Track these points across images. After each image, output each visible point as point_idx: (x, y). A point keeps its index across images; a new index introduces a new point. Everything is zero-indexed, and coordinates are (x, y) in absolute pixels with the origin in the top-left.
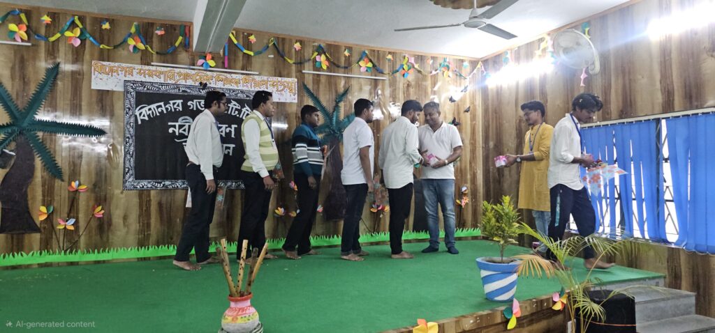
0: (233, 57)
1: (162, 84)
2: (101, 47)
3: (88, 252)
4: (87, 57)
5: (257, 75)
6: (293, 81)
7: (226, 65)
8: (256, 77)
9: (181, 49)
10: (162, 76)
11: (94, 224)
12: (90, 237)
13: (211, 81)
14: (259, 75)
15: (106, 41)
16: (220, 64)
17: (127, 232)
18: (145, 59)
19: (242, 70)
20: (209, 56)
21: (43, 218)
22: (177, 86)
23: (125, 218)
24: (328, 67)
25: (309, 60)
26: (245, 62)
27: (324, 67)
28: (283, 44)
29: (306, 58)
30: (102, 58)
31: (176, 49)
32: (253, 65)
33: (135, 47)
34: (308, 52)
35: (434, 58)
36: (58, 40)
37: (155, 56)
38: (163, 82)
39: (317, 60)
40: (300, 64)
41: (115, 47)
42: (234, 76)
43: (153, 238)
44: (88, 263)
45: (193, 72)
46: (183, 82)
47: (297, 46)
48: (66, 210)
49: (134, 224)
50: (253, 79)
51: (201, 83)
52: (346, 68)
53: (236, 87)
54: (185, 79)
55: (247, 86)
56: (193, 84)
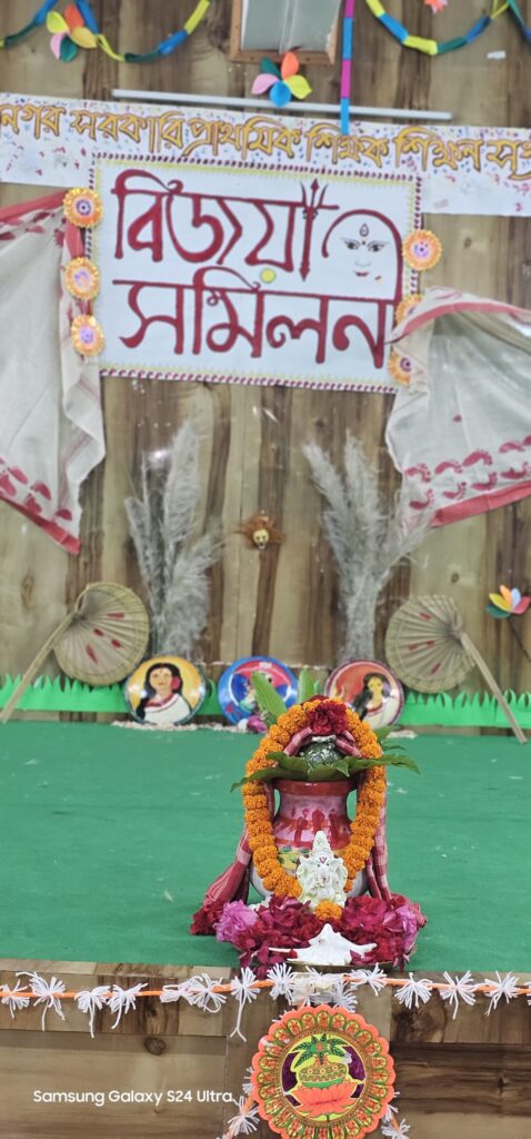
0: (367, 65)
5: (448, 122)
7: (345, 89)
8: (442, 130)
9: (202, 41)
10: (144, 134)
13: (295, 149)
14: (455, 120)
16: (326, 88)
18: (96, 81)
19: (399, 105)
20: (290, 63)
26: (406, 79)
31: (188, 39)
32: (432, 88)
33: (67, 42)
37: (125, 70)
38: (144, 149)
41: (11, 41)
42: (369, 128)
45: (239, 118)
46: (205, 154)
50: (433, 138)
53: (373, 168)
54: (214, 142)
55: (411, 163)
56: (238, 158)
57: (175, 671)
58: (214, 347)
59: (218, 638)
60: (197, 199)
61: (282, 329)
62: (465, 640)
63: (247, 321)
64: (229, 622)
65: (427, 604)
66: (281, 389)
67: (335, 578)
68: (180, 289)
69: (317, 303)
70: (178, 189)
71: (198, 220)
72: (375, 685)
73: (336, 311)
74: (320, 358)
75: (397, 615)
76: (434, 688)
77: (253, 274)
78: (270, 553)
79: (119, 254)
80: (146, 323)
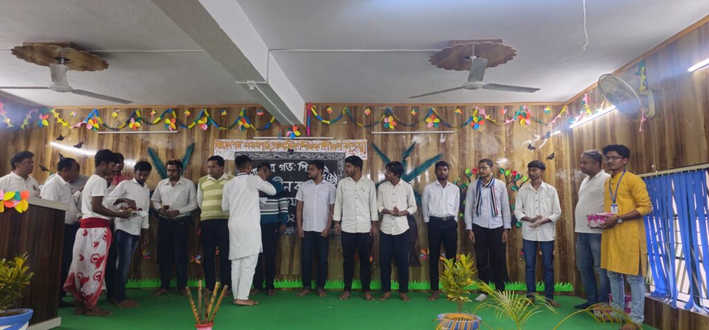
0: (314, 127)
1: (261, 153)
2: (221, 128)
4: (212, 137)
5: (333, 139)
6: (363, 142)
7: (308, 134)
8: (332, 141)
9: (275, 124)
10: (261, 147)
13: (297, 148)
14: (335, 139)
15: (224, 124)
16: (304, 133)
18: (250, 135)
19: (322, 136)
20: (295, 128)
22: (271, 153)
24: (395, 127)
25: (378, 122)
26: (324, 130)
27: (392, 127)
28: (355, 111)
29: (376, 121)
30: (221, 137)
31: (271, 125)
32: (330, 132)
33: (242, 126)
34: (377, 116)
35: (508, 107)
36: (194, 127)
37: (256, 132)
38: (261, 150)
39: (386, 121)
40: (370, 126)
41: (230, 128)
42: (314, 142)
45: (284, 141)
46: (276, 150)
47: (367, 111)
51: (289, 150)
52: (412, 126)
53: (316, 151)
54: (278, 147)
55: (325, 149)
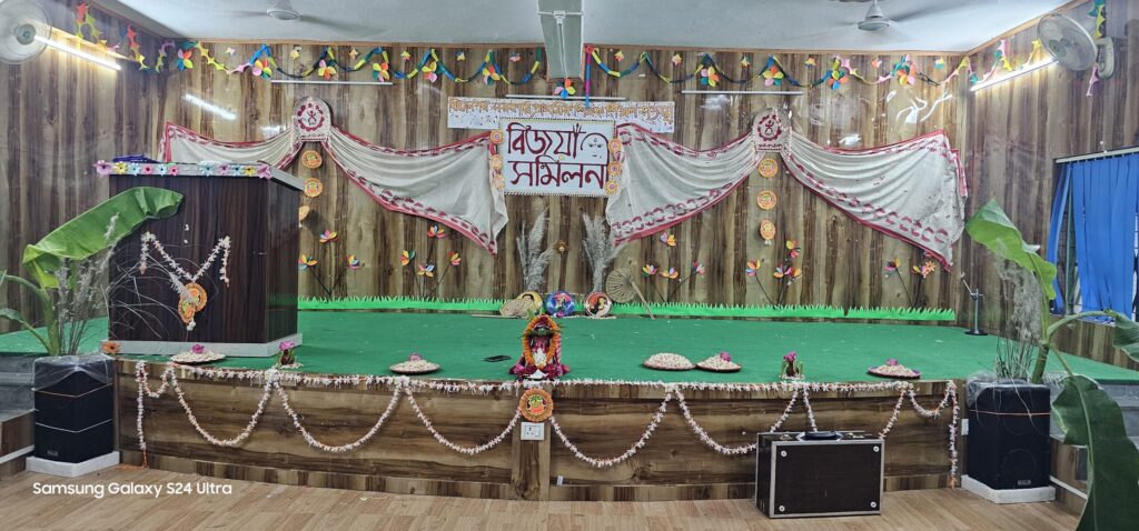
2: (457, 81)
3: (446, 301)
4: (443, 93)
5: (624, 101)
6: (669, 105)
7: (587, 92)
8: (622, 103)
9: (537, 76)
10: (517, 110)
11: (451, 272)
12: (448, 284)
13: (571, 113)
14: (627, 100)
15: (461, 74)
16: (581, 91)
17: (483, 284)
18: (501, 91)
19: (607, 95)
20: (568, 82)
21: (405, 263)
23: (481, 267)
24: (717, 84)
25: (692, 76)
26: (610, 86)
27: (713, 84)
28: (658, 58)
29: (688, 74)
30: (457, 94)
31: (532, 76)
33: (490, 78)
34: (691, 66)
35: (883, 58)
36: (416, 76)
37: (510, 86)
38: (517, 115)
39: (703, 75)
40: (680, 81)
41: (470, 80)
42: (596, 104)
43: (508, 292)
44: (446, 312)
45: (550, 102)
46: (539, 115)
47: (676, 59)
48: (426, 256)
49: (490, 276)
52: (743, 82)
53: (598, 118)
54: (542, 112)
55: (611, 115)
56: (550, 116)
57: (532, 297)
58: (543, 183)
59: (547, 284)
60: (536, 131)
61: (567, 176)
62: (633, 284)
63: (555, 174)
64: (550, 279)
65: (621, 271)
66: (567, 197)
67: (588, 263)
68: (531, 163)
69: (579, 167)
70: (529, 129)
71: (537, 139)
72: (602, 301)
73: (586, 169)
74: (581, 186)
75: (610, 276)
76: (623, 301)
77: (556, 157)
78: (564, 255)
79: (509, 152)
80: (519, 176)
